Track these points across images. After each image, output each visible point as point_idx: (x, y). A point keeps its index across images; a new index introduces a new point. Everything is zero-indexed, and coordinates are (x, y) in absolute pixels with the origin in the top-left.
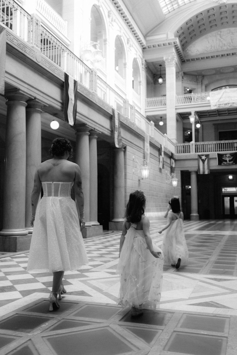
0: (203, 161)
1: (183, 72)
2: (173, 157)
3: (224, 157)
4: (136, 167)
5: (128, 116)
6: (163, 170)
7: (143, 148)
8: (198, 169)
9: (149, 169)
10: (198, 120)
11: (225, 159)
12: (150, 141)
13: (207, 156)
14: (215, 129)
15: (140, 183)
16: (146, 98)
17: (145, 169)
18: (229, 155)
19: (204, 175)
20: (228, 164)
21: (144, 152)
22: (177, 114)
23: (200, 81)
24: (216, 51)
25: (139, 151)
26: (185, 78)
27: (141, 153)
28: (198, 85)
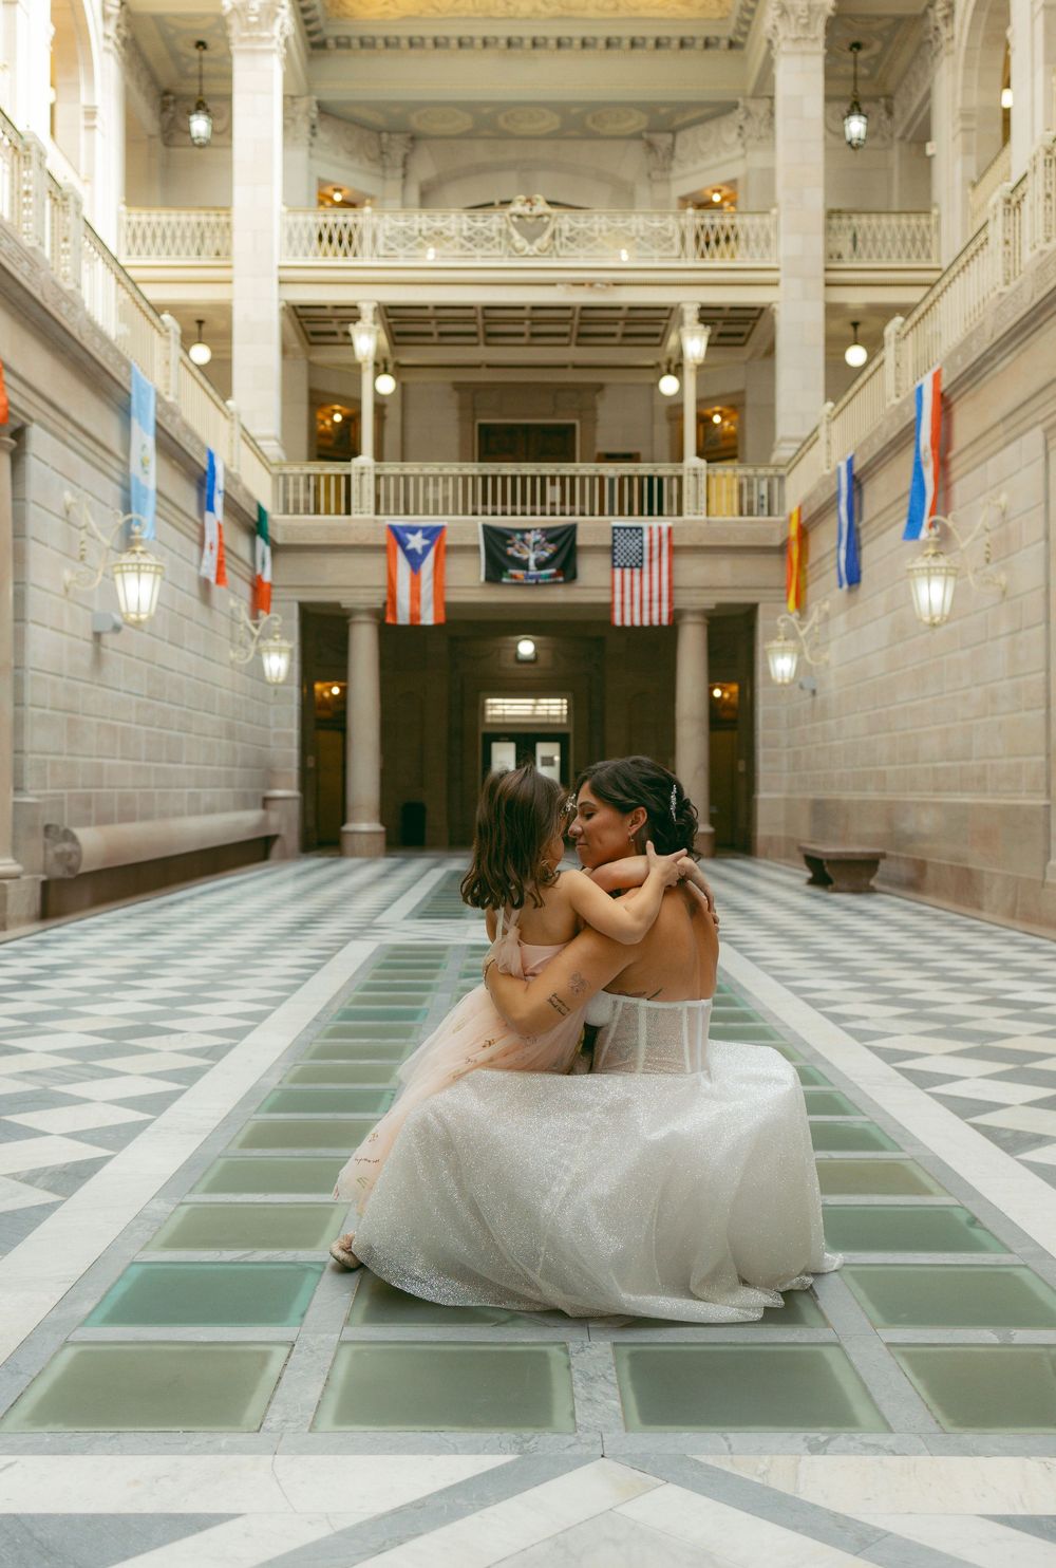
0: (415, 559)
1: (315, 98)
2: (267, 529)
3: (512, 546)
4: (82, 558)
5: (42, 244)
6: (217, 590)
7: (122, 456)
8: (386, 598)
9: (158, 570)
10: (388, 355)
11: (517, 555)
12: (160, 420)
13: (433, 534)
14: (461, 408)
15: (103, 650)
16: (123, 208)
17: (139, 572)
18: (538, 537)
19: (415, 630)
20: (530, 581)
21: (126, 476)
22: (283, 309)
23: (399, 161)
24: (480, 15)
25: (100, 470)
26: (322, 135)
27: (111, 478)
28: (384, 178)
